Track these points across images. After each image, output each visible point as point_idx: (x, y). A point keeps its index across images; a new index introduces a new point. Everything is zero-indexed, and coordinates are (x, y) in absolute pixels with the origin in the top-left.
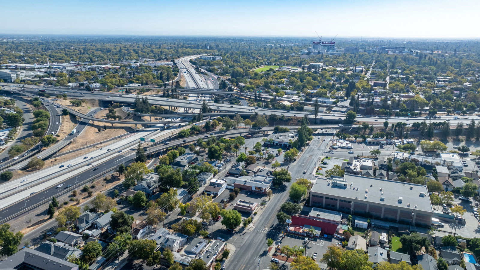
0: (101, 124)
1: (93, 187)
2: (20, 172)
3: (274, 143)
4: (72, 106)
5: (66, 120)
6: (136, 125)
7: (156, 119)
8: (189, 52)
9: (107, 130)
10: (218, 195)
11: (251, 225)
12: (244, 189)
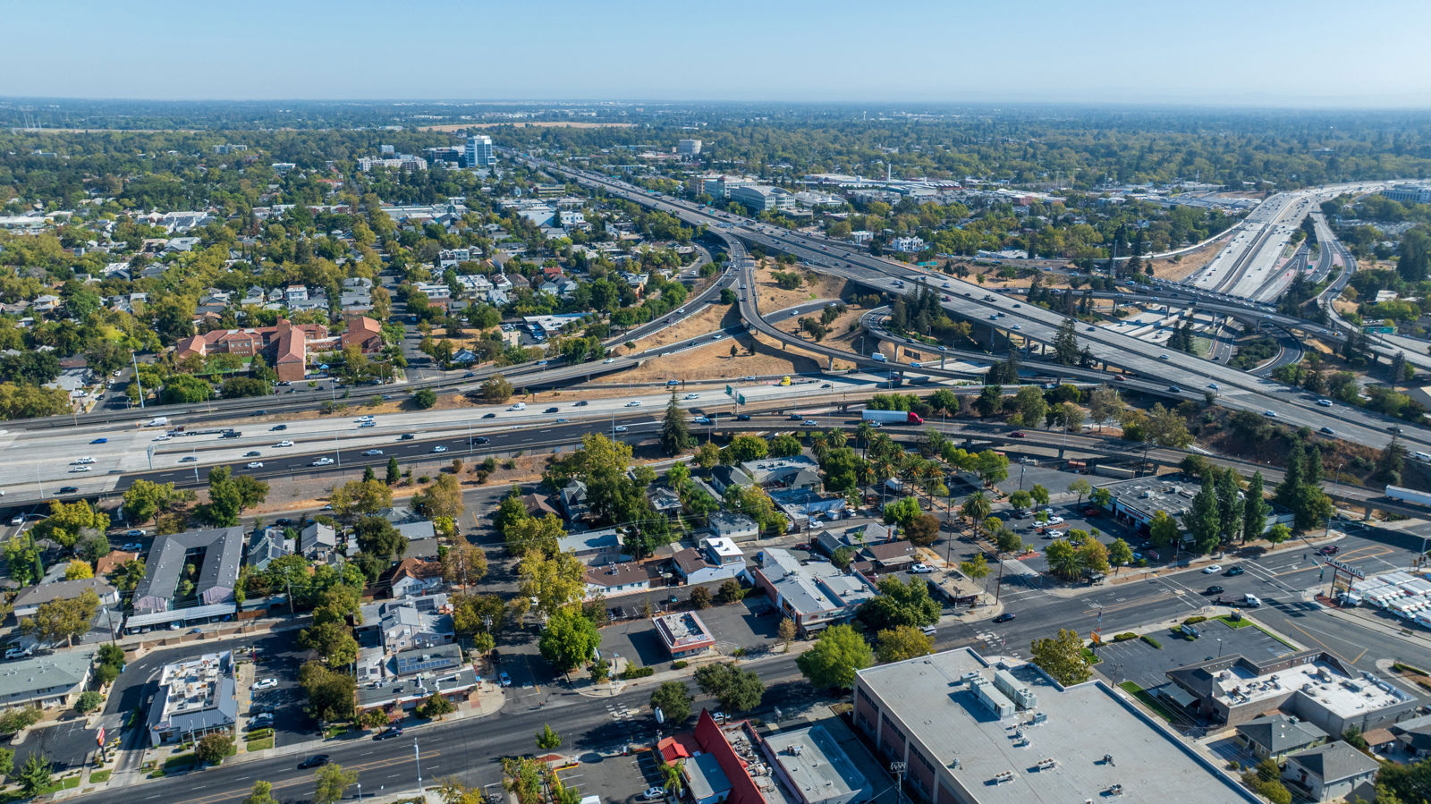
0: (767, 340)
1: (508, 466)
2: (459, 398)
3: (1114, 506)
4: (773, 285)
5: (712, 315)
6: (831, 359)
7: (907, 353)
8: (1381, 170)
9: (757, 355)
10: (686, 583)
11: (622, 684)
12: (769, 595)
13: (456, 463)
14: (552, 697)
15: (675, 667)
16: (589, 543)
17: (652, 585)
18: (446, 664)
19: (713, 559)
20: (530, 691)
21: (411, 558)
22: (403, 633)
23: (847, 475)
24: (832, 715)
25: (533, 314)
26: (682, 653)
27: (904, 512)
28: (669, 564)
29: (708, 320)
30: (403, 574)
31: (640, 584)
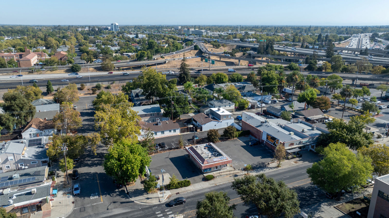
2: (91, 69)
5: (191, 52)
10: (201, 130)
11: (168, 193)
12: (253, 135)
13: (82, 86)
14: (113, 205)
15: (206, 179)
16: (144, 110)
17: (182, 131)
18: (31, 181)
19: (216, 117)
20: (95, 201)
21: (38, 118)
22: (7, 160)
23: (274, 83)
24: (341, 214)
25: (126, 52)
26: (209, 169)
27: (310, 96)
28: (189, 121)
29: (190, 54)
30: (30, 126)
31: (175, 131)
